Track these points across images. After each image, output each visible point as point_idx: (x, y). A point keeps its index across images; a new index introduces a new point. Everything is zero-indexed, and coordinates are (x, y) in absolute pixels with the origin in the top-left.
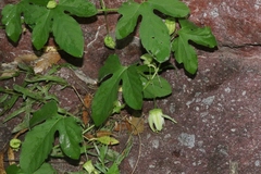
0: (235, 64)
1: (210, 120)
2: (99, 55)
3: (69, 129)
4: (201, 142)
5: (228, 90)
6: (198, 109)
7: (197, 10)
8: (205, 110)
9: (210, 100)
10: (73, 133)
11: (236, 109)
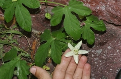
0: (115, 32)
1: (99, 63)
2: (42, 19)
3: (22, 66)
4: (93, 74)
5: (109, 47)
6: (93, 55)
7: (94, 4)
8: (96, 57)
9: (99, 51)
10: (24, 69)
11: (113, 59)
